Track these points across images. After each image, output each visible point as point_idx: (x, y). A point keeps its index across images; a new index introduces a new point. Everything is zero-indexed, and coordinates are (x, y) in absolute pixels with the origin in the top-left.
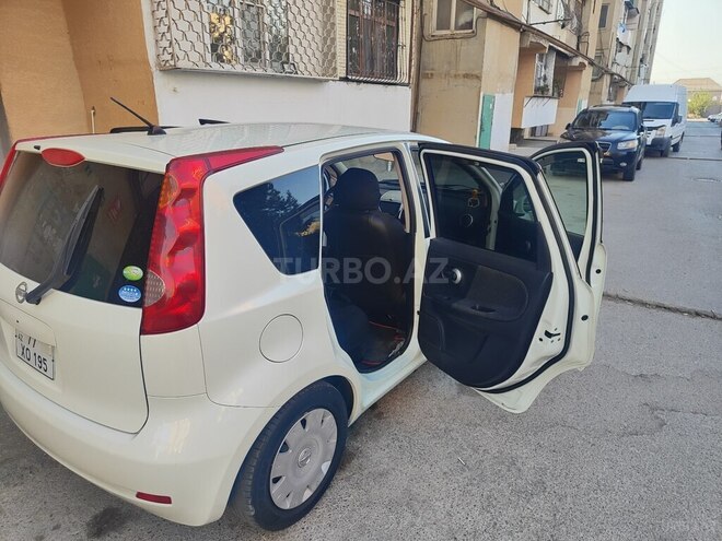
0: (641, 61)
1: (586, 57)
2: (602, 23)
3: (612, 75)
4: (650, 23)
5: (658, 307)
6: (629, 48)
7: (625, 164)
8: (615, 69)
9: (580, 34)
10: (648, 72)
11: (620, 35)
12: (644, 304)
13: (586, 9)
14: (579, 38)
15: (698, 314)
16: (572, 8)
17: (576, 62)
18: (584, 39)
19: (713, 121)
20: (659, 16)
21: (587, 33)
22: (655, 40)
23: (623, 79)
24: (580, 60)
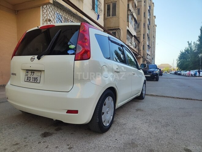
0: (153, 59)
1: (141, 55)
2: (143, 49)
3: (147, 61)
4: (153, 50)
5: (177, 98)
6: (150, 55)
7: (156, 77)
8: (147, 60)
9: (139, 50)
10: (154, 61)
11: (147, 52)
12: (174, 98)
13: (140, 45)
14: (139, 51)
15: (187, 99)
16: (137, 44)
17: (139, 56)
18: (140, 51)
19: (171, 73)
20: (155, 49)
21: (141, 50)
22: (155, 54)
23: (149, 62)
24: (140, 56)
